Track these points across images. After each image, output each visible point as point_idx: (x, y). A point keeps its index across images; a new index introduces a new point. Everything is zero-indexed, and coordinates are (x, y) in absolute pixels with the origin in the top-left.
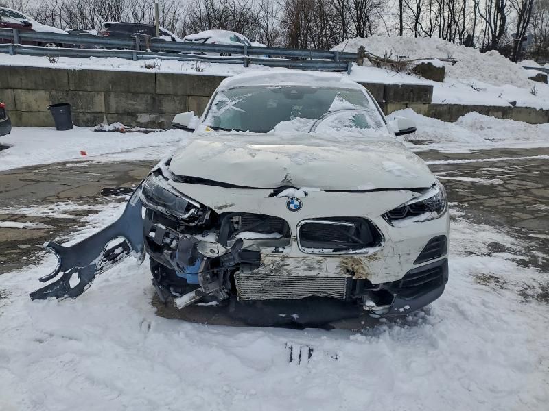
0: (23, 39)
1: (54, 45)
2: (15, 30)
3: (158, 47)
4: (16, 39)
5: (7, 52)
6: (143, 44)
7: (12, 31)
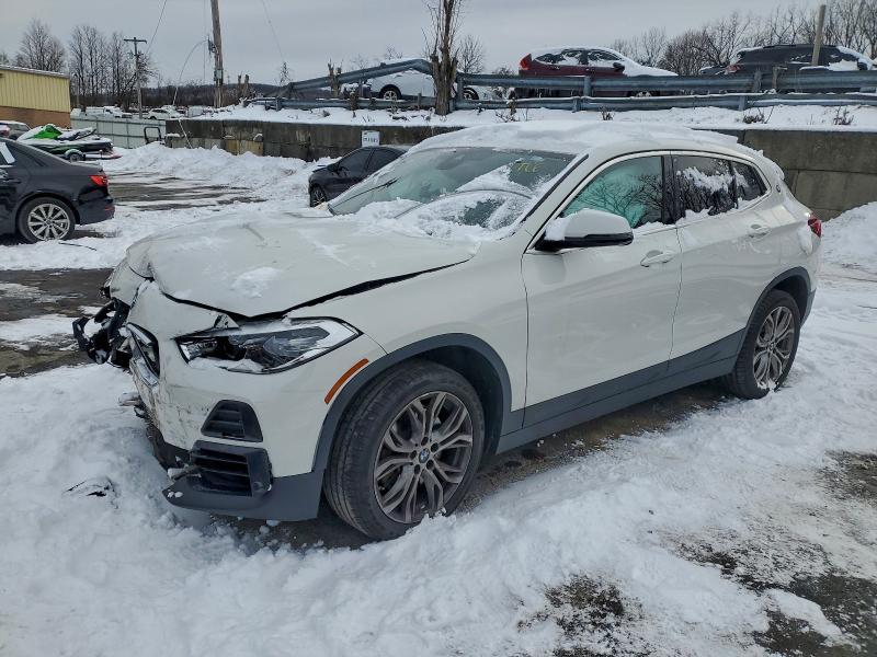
0: (596, 89)
1: (648, 94)
2: (587, 78)
3: (793, 84)
4: (586, 89)
5: (570, 109)
6: (767, 81)
7: (583, 79)
